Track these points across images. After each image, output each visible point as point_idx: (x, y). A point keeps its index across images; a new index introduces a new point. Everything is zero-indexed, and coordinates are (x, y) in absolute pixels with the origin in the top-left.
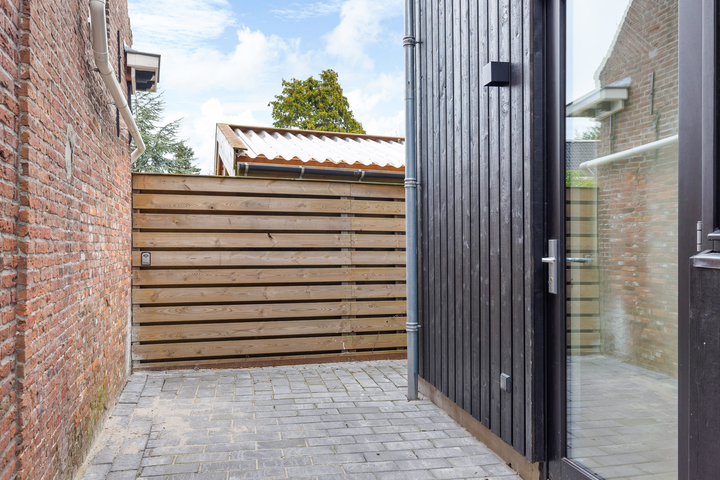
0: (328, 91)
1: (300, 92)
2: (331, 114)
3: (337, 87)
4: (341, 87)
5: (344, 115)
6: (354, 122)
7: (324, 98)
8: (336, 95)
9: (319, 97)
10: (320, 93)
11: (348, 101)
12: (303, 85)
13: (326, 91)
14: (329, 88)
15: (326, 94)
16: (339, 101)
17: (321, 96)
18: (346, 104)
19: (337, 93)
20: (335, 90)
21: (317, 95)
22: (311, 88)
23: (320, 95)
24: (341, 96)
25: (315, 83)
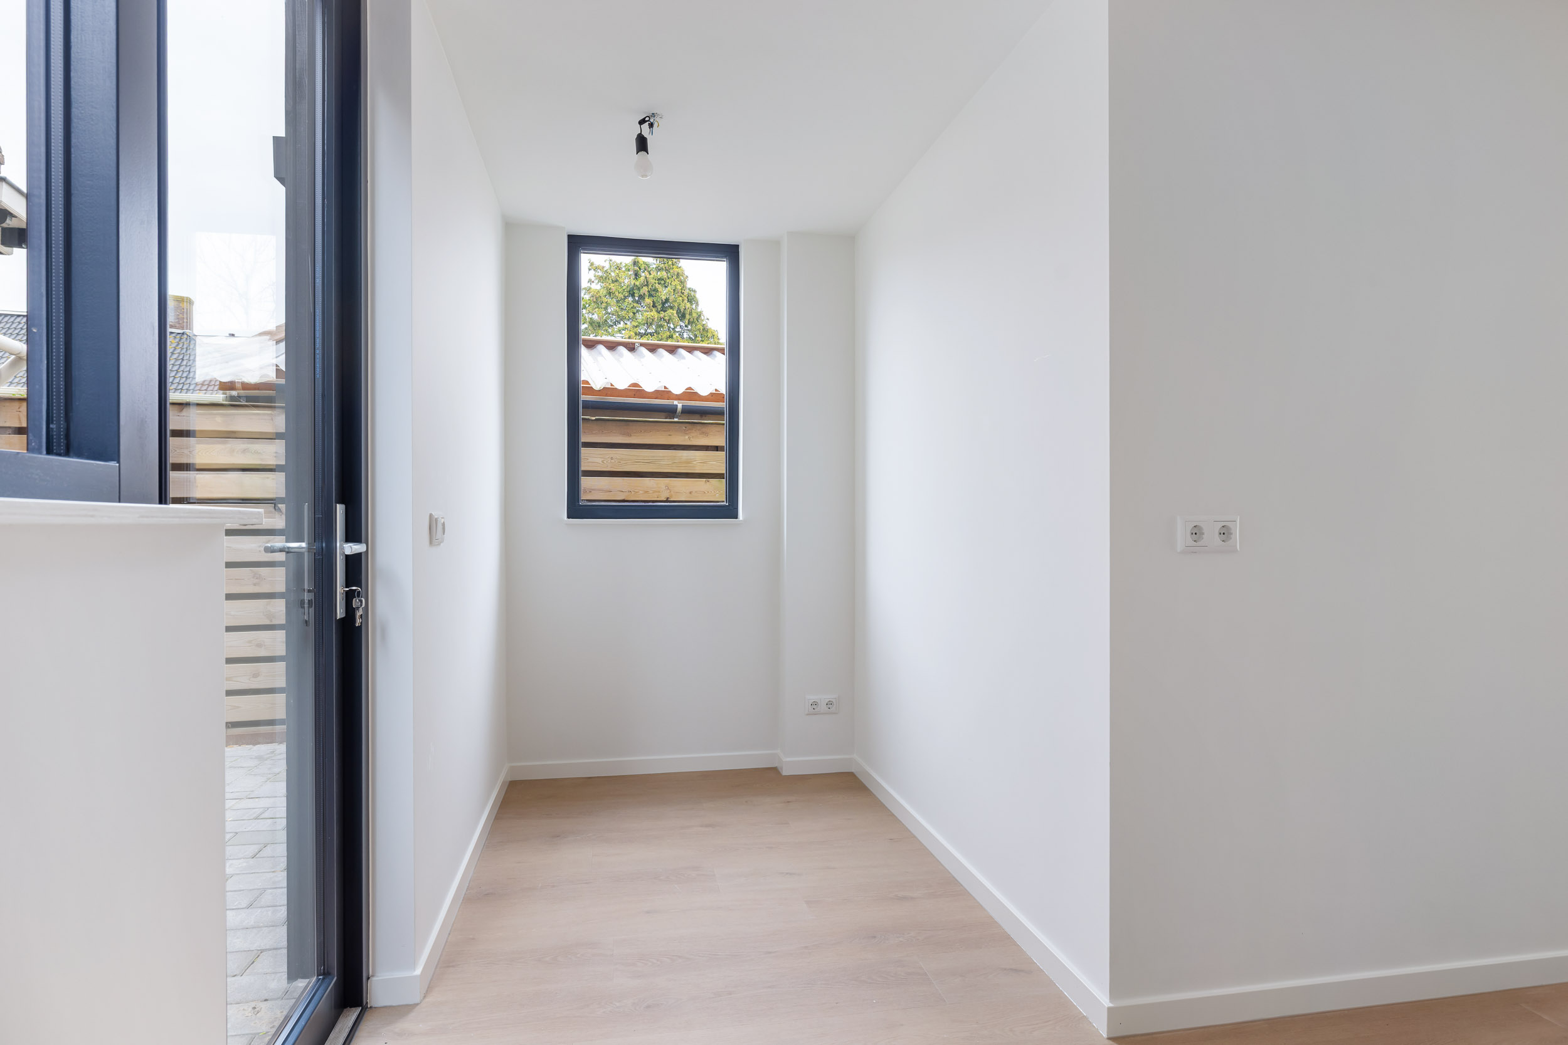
0: (663, 279)
1: (617, 281)
2: (664, 316)
3: (678, 274)
4: (686, 273)
5: (688, 316)
6: (705, 330)
7: (656, 290)
8: (676, 285)
9: (645, 288)
10: (647, 282)
11: (698, 296)
12: (624, 269)
13: (659, 279)
14: (663, 274)
15: (659, 284)
16: (680, 294)
17: (650, 287)
18: (691, 299)
19: (677, 282)
20: (675, 277)
21: (643, 286)
22: (637, 275)
23: (647, 285)
24: (683, 287)
25: (643, 265)
